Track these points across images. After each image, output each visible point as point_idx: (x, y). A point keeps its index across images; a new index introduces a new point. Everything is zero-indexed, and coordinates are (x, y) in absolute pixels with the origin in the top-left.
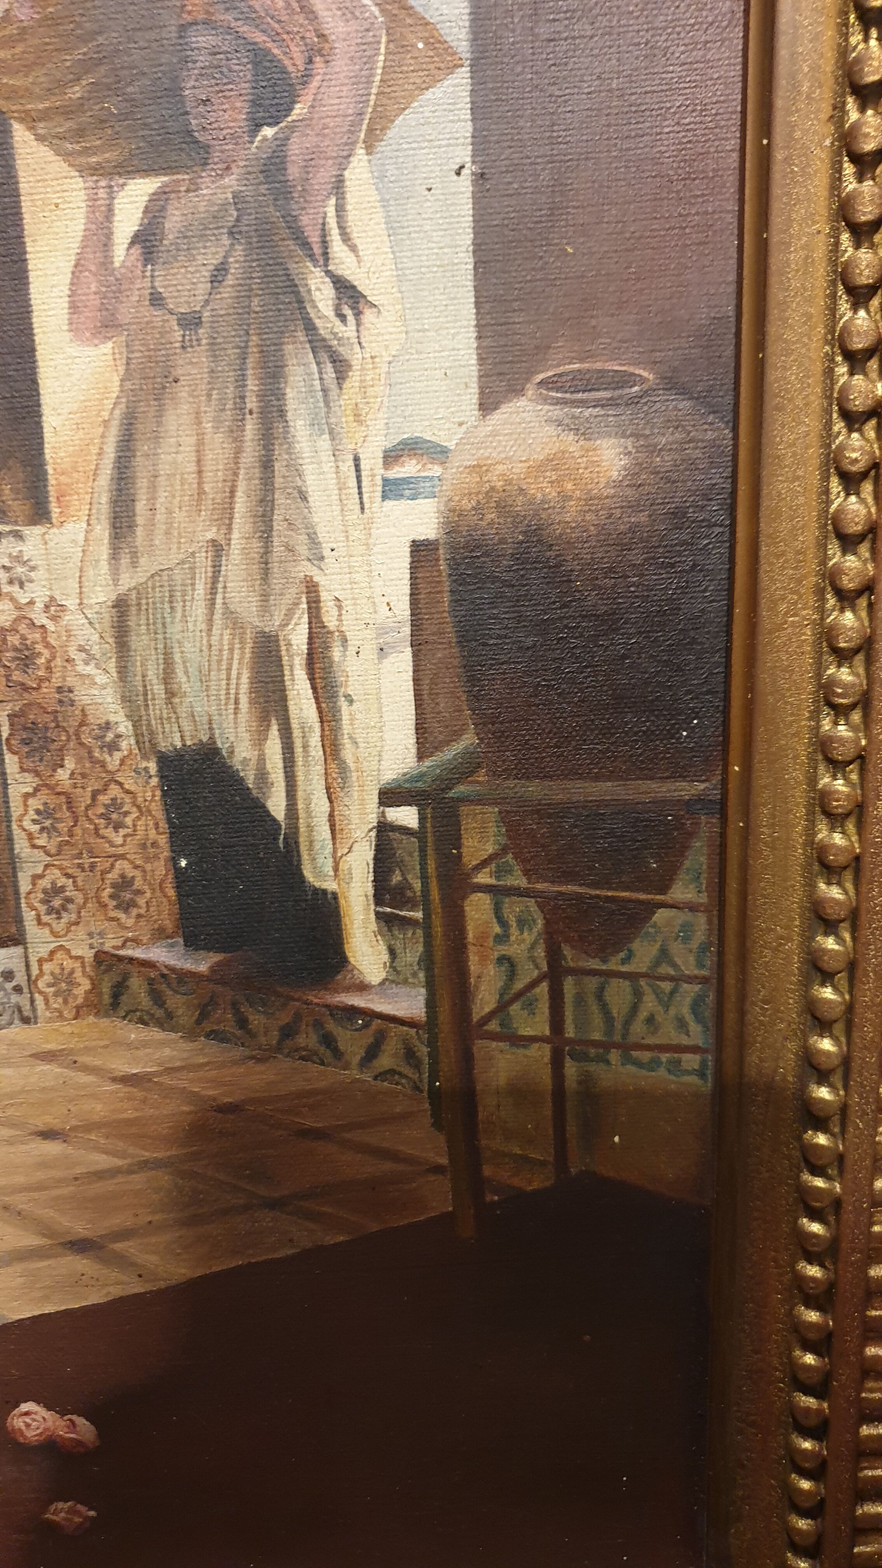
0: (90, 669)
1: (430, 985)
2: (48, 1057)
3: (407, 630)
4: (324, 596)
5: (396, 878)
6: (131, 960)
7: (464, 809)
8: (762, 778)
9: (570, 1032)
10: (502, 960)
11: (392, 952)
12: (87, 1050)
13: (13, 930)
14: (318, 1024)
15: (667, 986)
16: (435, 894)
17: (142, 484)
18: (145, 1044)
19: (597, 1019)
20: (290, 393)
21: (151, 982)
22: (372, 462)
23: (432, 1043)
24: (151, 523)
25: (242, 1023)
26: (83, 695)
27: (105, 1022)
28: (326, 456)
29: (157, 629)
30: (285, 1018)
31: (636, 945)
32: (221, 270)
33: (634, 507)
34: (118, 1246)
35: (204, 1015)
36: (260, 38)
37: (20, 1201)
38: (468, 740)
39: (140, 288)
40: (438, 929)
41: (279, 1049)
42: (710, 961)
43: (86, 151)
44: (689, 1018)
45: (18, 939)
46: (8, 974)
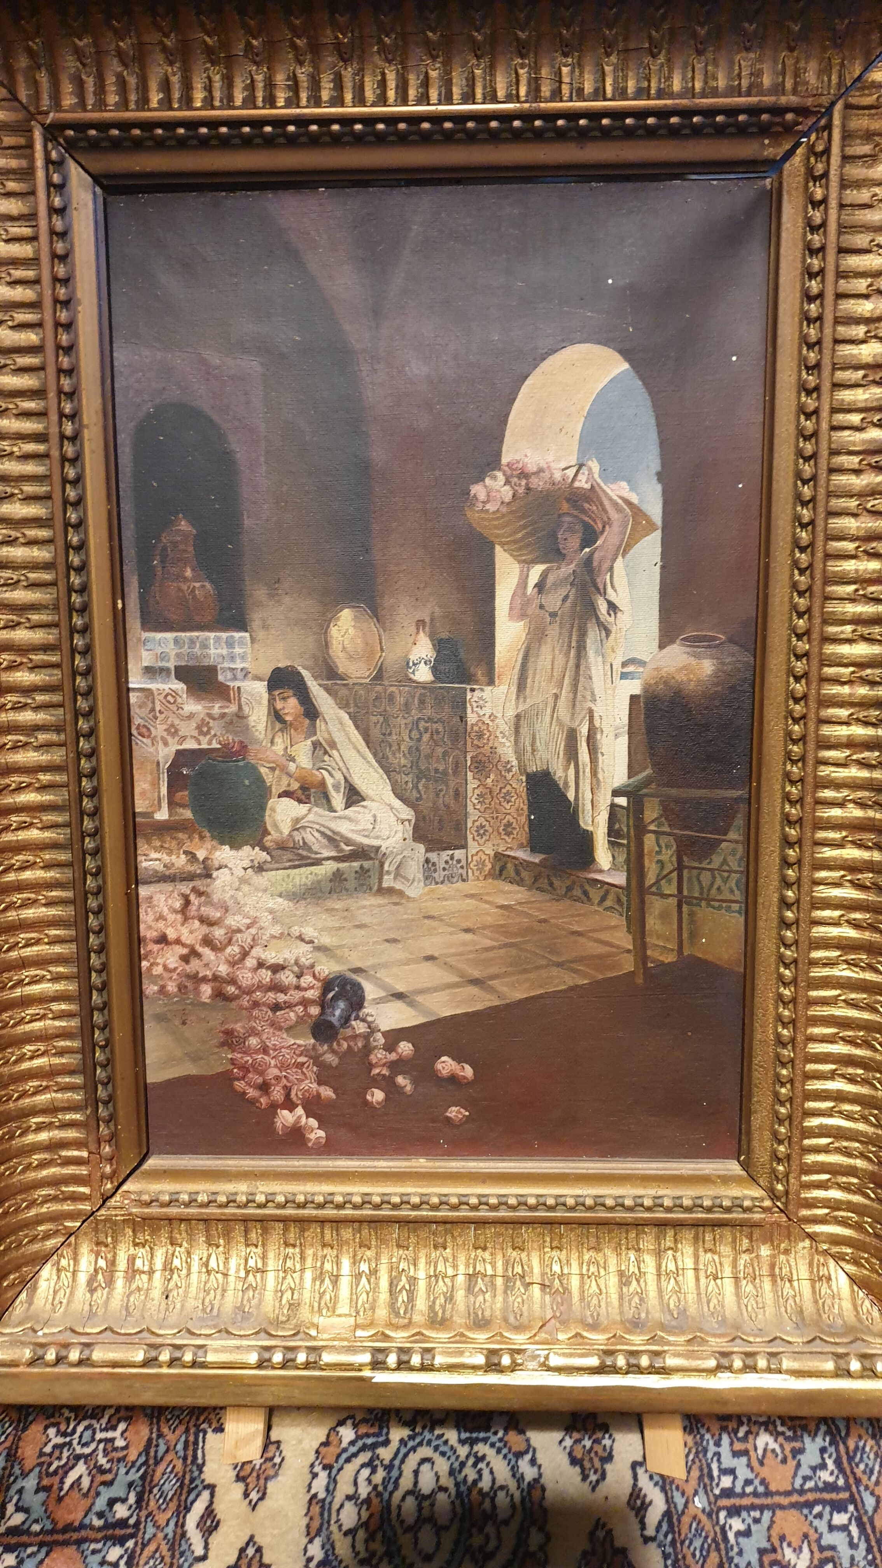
0: (504, 740)
1: (628, 871)
2: (472, 896)
3: (627, 728)
4: (595, 714)
5: (617, 826)
6: (509, 856)
7: (645, 799)
8: (764, 788)
9: (685, 893)
10: (659, 862)
11: (613, 857)
12: (488, 894)
13: (463, 842)
14: (582, 886)
15: (726, 874)
16: (632, 833)
17: (530, 673)
18: (511, 892)
19: (697, 888)
20: (588, 641)
21: (516, 865)
22: (617, 666)
23: (628, 896)
24: (533, 687)
25: (551, 884)
26: (500, 750)
27: (496, 882)
28: (600, 664)
29: (531, 725)
30: (568, 883)
31: (713, 857)
32: (566, 597)
33: (717, 684)
34: (490, 983)
35: (536, 880)
36: (586, 519)
37: (452, 961)
38: (649, 771)
39: (537, 602)
40: (633, 849)
41: (565, 895)
42: (744, 864)
43: (521, 555)
44: (735, 888)
45: (464, 847)
46: (459, 861)
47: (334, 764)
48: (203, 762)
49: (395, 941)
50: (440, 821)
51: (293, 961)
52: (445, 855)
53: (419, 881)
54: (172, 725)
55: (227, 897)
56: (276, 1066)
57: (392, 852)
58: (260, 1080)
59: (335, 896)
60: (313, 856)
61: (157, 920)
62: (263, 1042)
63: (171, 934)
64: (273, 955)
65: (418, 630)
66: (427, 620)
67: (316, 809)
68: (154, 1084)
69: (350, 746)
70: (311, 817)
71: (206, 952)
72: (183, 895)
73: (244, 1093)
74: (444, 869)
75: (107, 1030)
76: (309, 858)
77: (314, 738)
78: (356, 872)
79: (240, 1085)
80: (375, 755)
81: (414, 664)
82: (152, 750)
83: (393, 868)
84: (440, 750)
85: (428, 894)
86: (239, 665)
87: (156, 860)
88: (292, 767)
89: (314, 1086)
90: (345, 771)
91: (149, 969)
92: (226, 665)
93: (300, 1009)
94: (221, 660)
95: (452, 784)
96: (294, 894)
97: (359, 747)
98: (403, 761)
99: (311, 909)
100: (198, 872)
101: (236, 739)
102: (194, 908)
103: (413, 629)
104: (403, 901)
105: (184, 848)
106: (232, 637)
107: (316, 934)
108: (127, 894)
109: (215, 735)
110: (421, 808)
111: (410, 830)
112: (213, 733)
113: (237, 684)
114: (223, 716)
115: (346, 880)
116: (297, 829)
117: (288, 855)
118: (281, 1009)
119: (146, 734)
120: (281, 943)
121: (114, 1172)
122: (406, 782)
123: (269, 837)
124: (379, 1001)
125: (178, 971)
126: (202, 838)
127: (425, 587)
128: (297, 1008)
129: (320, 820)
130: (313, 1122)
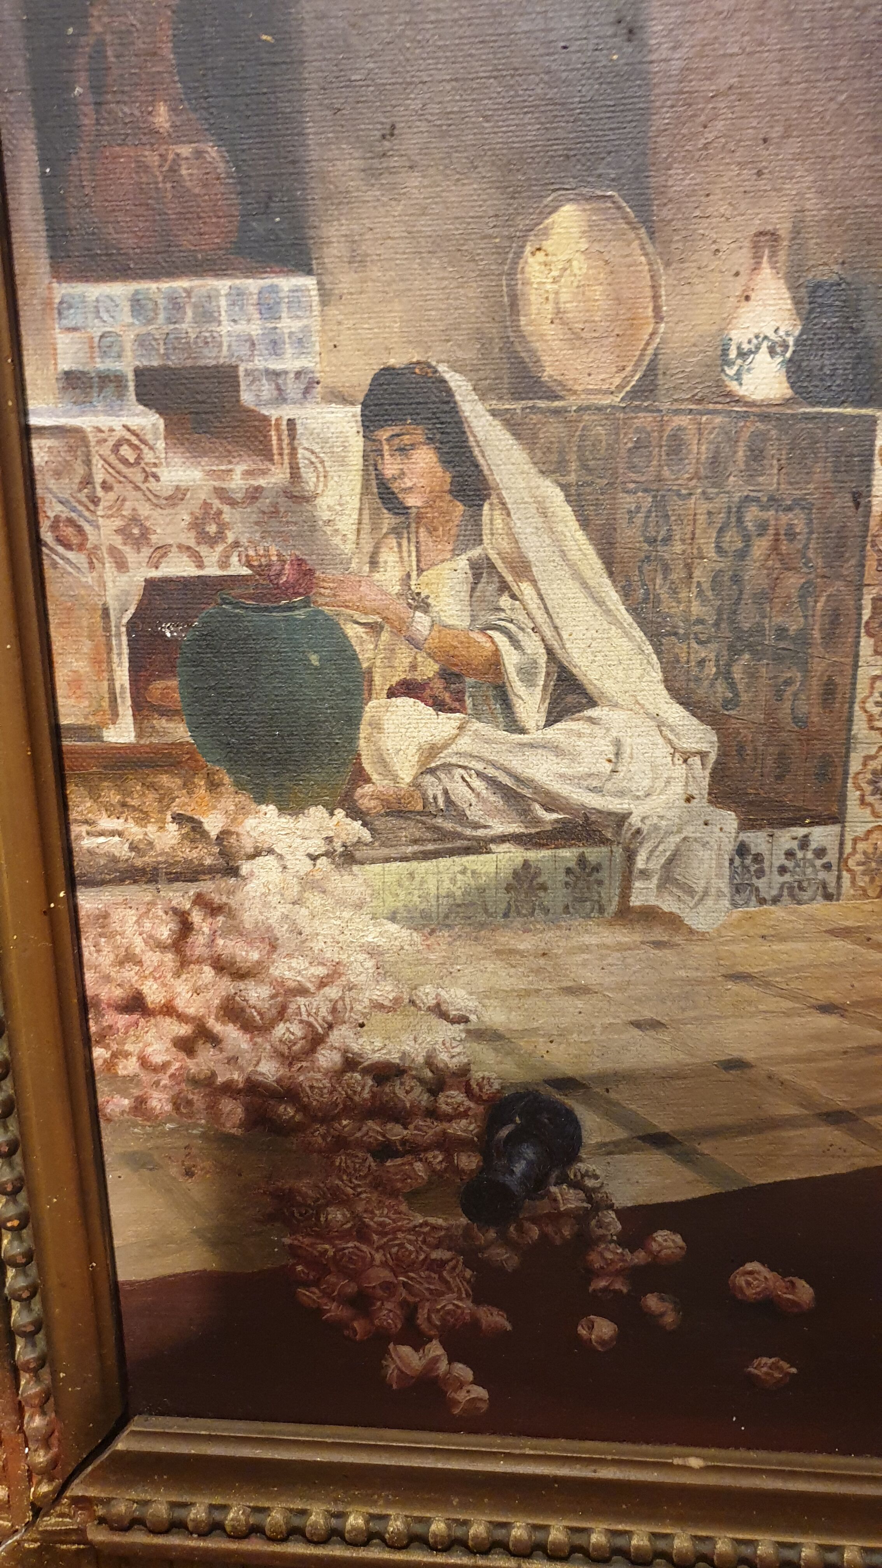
2: (844, 933)
13: (835, 809)
37: (786, 1072)
45: (837, 818)
46: (820, 852)
47: (522, 617)
48: (211, 609)
49: (655, 1025)
50: (782, 758)
51: (421, 1059)
52: (787, 838)
53: (720, 894)
54: (134, 519)
55: (274, 917)
56: (384, 1264)
57: (656, 828)
58: (352, 1289)
59: (518, 922)
60: (468, 832)
61: (121, 964)
62: (355, 1216)
63: (153, 993)
64: (378, 1044)
65: (757, 258)
66: (784, 229)
67: (476, 725)
68: (131, 1283)
69: (565, 572)
70: (464, 743)
71: (231, 1033)
72: (175, 911)
73: (320, 1311)
74: (783, 870)
75: (23, 1194)
76: (459, 836)
77: (475, 553)
78: (569, 871)
79: (310, 1295)
80: (626, 593)
81: (742, 354)
82: (89, 579)
83: (656, 864)
84: (793, 582)
85: (738, 925)
86: (290, 362)
87: (113, 833)
88: (421, 623)
89: (466, 1305)
90: (549, 633)
91: (110, 1065)
92: (259, 363)
93: (437, 1158)
94: (245, 351)
95: (818, 667)
96: (425, 916)
97: (588, 574)
98: (696, 609)
99: (463, 950)
100: (208, 861)
101: (287, 555)
102: (201, 940)
103: (742, 258)
104: (677, 939)
105: (175, 809)
106: (274, 289)
107: (472, 1004)
108: (48, 912)
109: (236, 544)
110: (735, 724)
111: (703, 777)
112: (230, 537)
113: (286, 412)
114: (254, 494)
115: (543, 887)
116: (432, 771)
117: (412, 830)
118: (396, 1154)
119: (75, 541)
120: (396, 1021)
121: (54, 1463)
122: (701, 663)
123: (368, 788)
124: (610, 1149)
125: (172, 1070)
126: (213, 786)
127: (786, 136)
128: (430, 1155)
129: (486, 752)
130: (463, 1371)
